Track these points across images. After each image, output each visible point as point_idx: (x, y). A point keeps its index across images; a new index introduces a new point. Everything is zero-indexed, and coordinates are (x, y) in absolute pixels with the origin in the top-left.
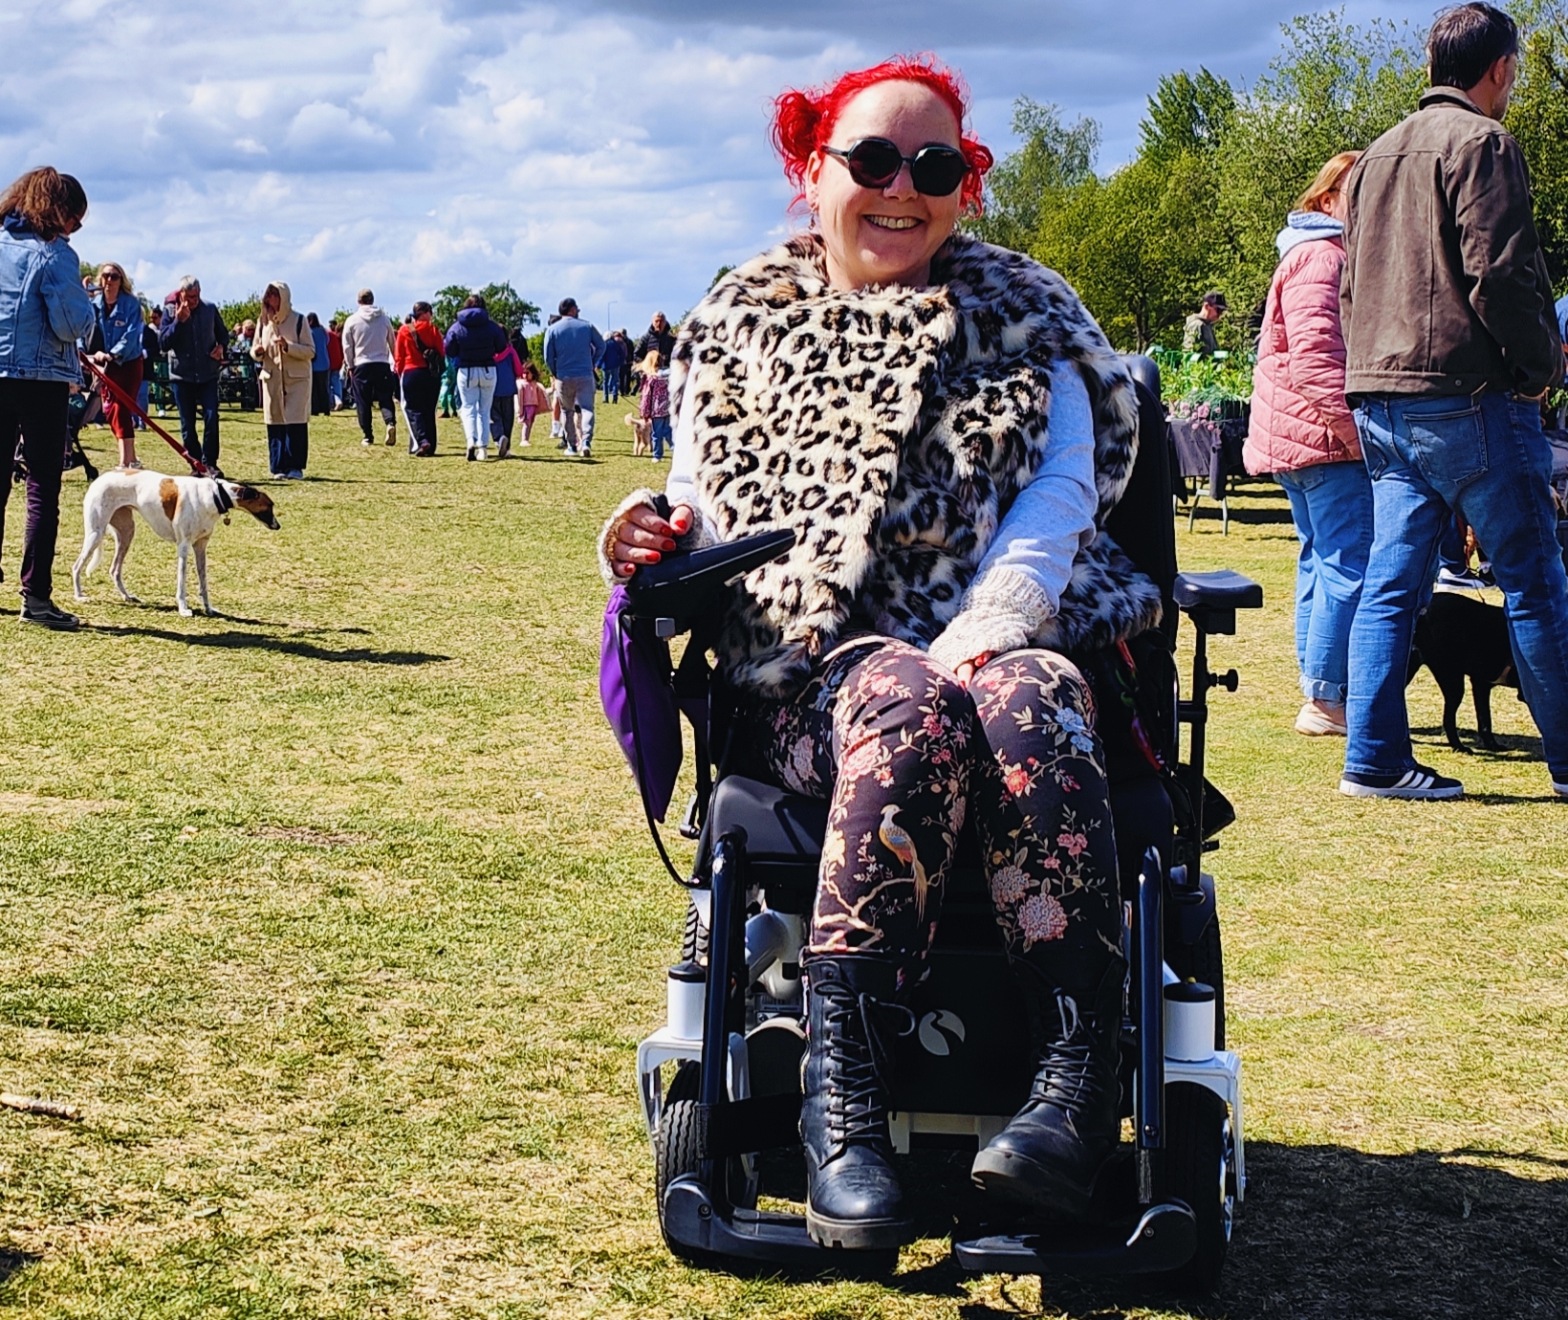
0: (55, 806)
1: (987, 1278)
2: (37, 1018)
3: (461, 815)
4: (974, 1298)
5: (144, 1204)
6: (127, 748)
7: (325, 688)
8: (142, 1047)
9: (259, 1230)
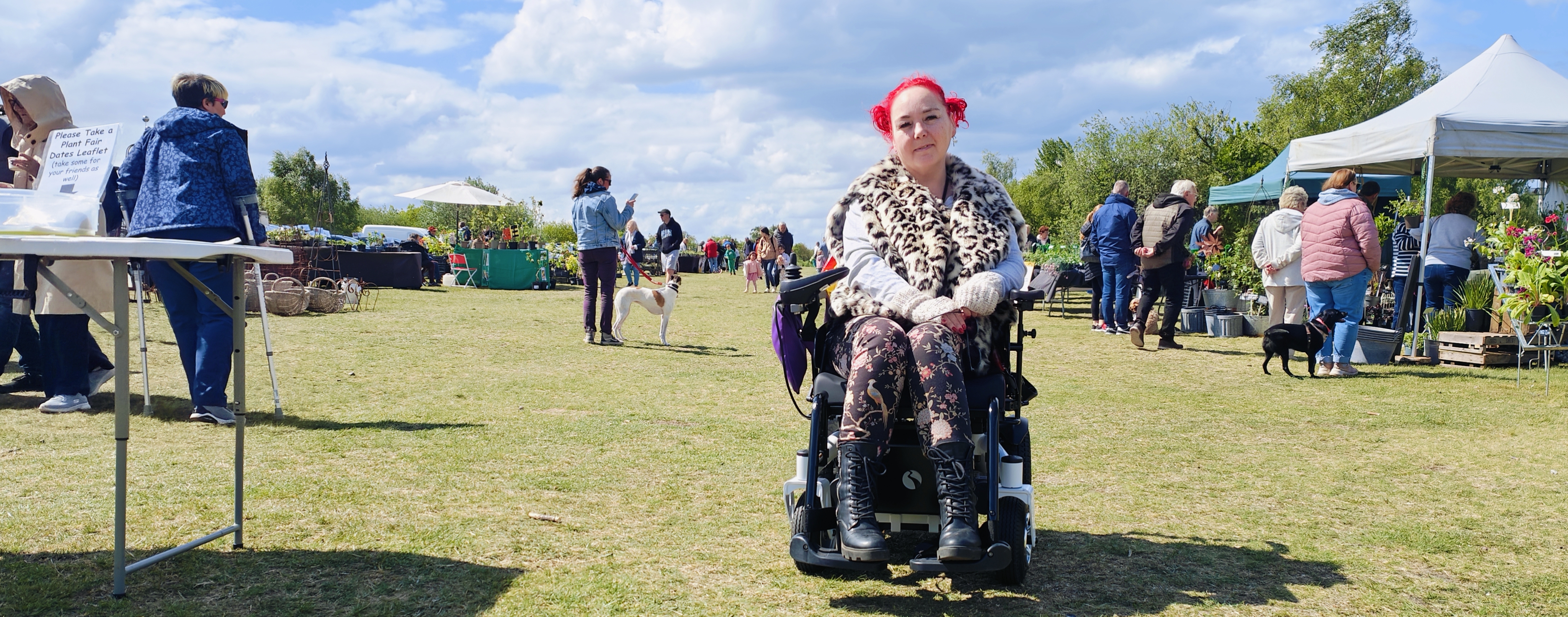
0: (574, 413)
1: (929, 580)
2: (551, 487)
3: (739, 416)
4: (923, 587)
5: (581, 552)
6: (607, 393)
7: (691, 372)
8: (592, 497)
9: (628, 562)
